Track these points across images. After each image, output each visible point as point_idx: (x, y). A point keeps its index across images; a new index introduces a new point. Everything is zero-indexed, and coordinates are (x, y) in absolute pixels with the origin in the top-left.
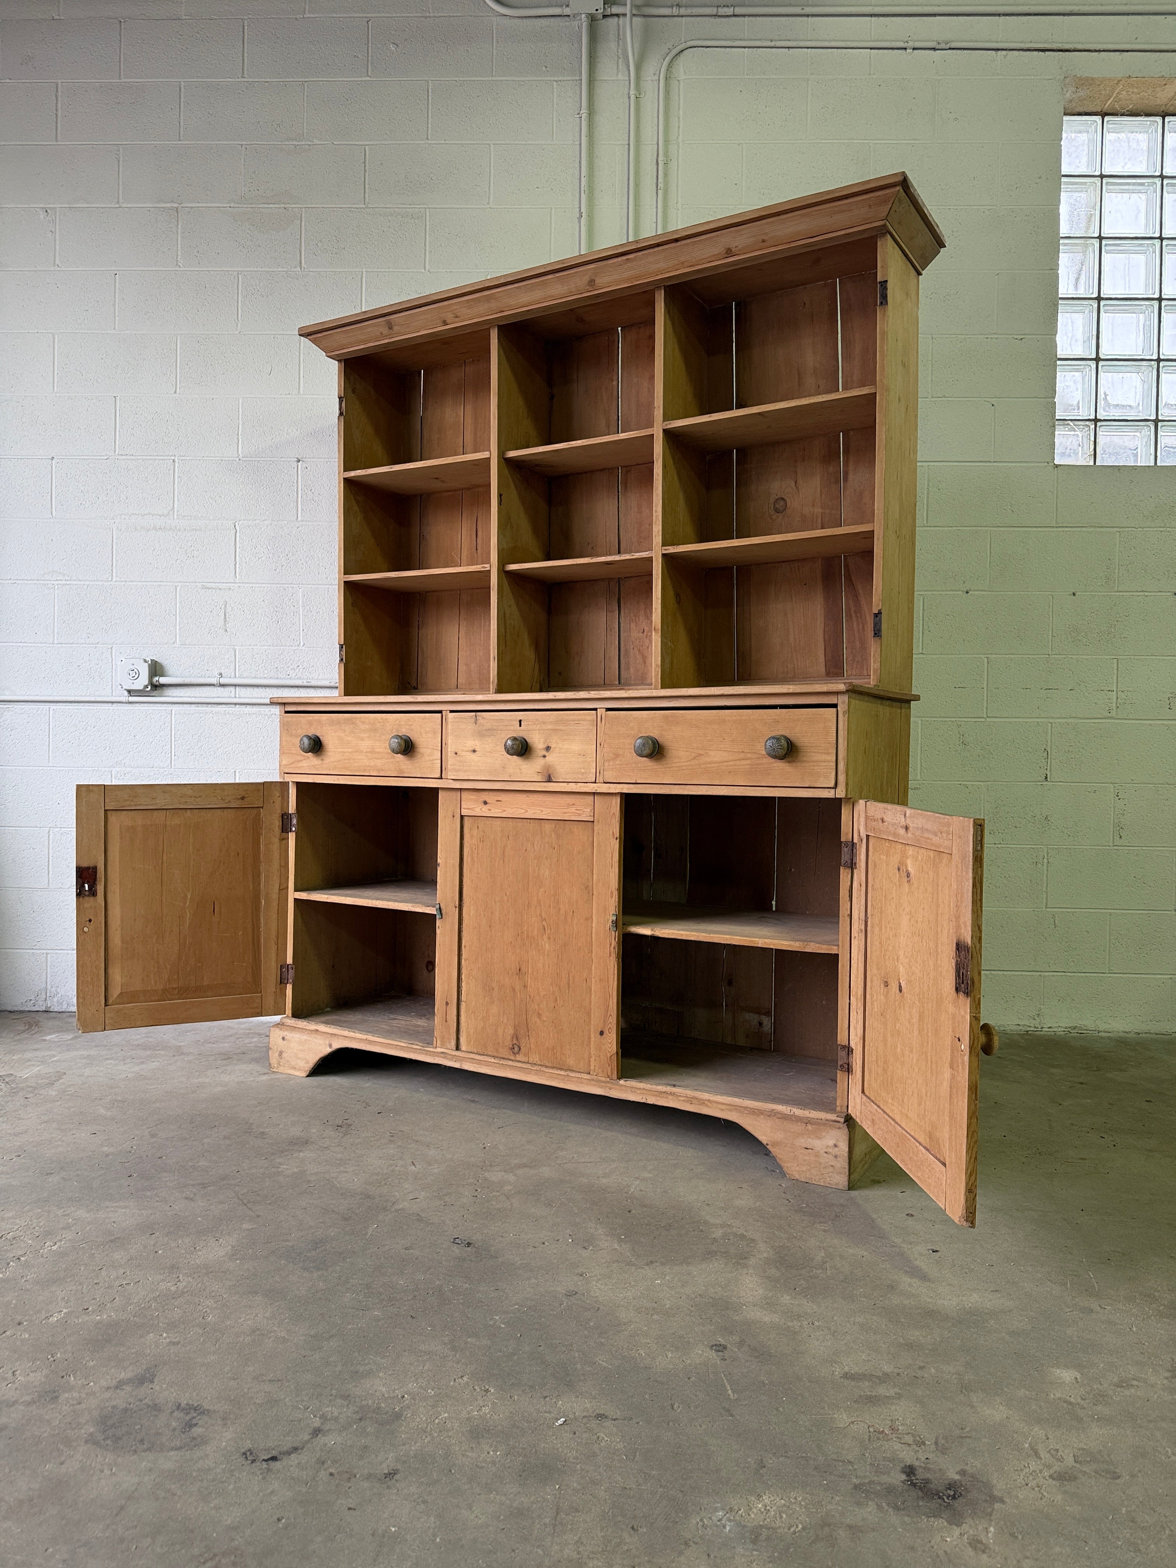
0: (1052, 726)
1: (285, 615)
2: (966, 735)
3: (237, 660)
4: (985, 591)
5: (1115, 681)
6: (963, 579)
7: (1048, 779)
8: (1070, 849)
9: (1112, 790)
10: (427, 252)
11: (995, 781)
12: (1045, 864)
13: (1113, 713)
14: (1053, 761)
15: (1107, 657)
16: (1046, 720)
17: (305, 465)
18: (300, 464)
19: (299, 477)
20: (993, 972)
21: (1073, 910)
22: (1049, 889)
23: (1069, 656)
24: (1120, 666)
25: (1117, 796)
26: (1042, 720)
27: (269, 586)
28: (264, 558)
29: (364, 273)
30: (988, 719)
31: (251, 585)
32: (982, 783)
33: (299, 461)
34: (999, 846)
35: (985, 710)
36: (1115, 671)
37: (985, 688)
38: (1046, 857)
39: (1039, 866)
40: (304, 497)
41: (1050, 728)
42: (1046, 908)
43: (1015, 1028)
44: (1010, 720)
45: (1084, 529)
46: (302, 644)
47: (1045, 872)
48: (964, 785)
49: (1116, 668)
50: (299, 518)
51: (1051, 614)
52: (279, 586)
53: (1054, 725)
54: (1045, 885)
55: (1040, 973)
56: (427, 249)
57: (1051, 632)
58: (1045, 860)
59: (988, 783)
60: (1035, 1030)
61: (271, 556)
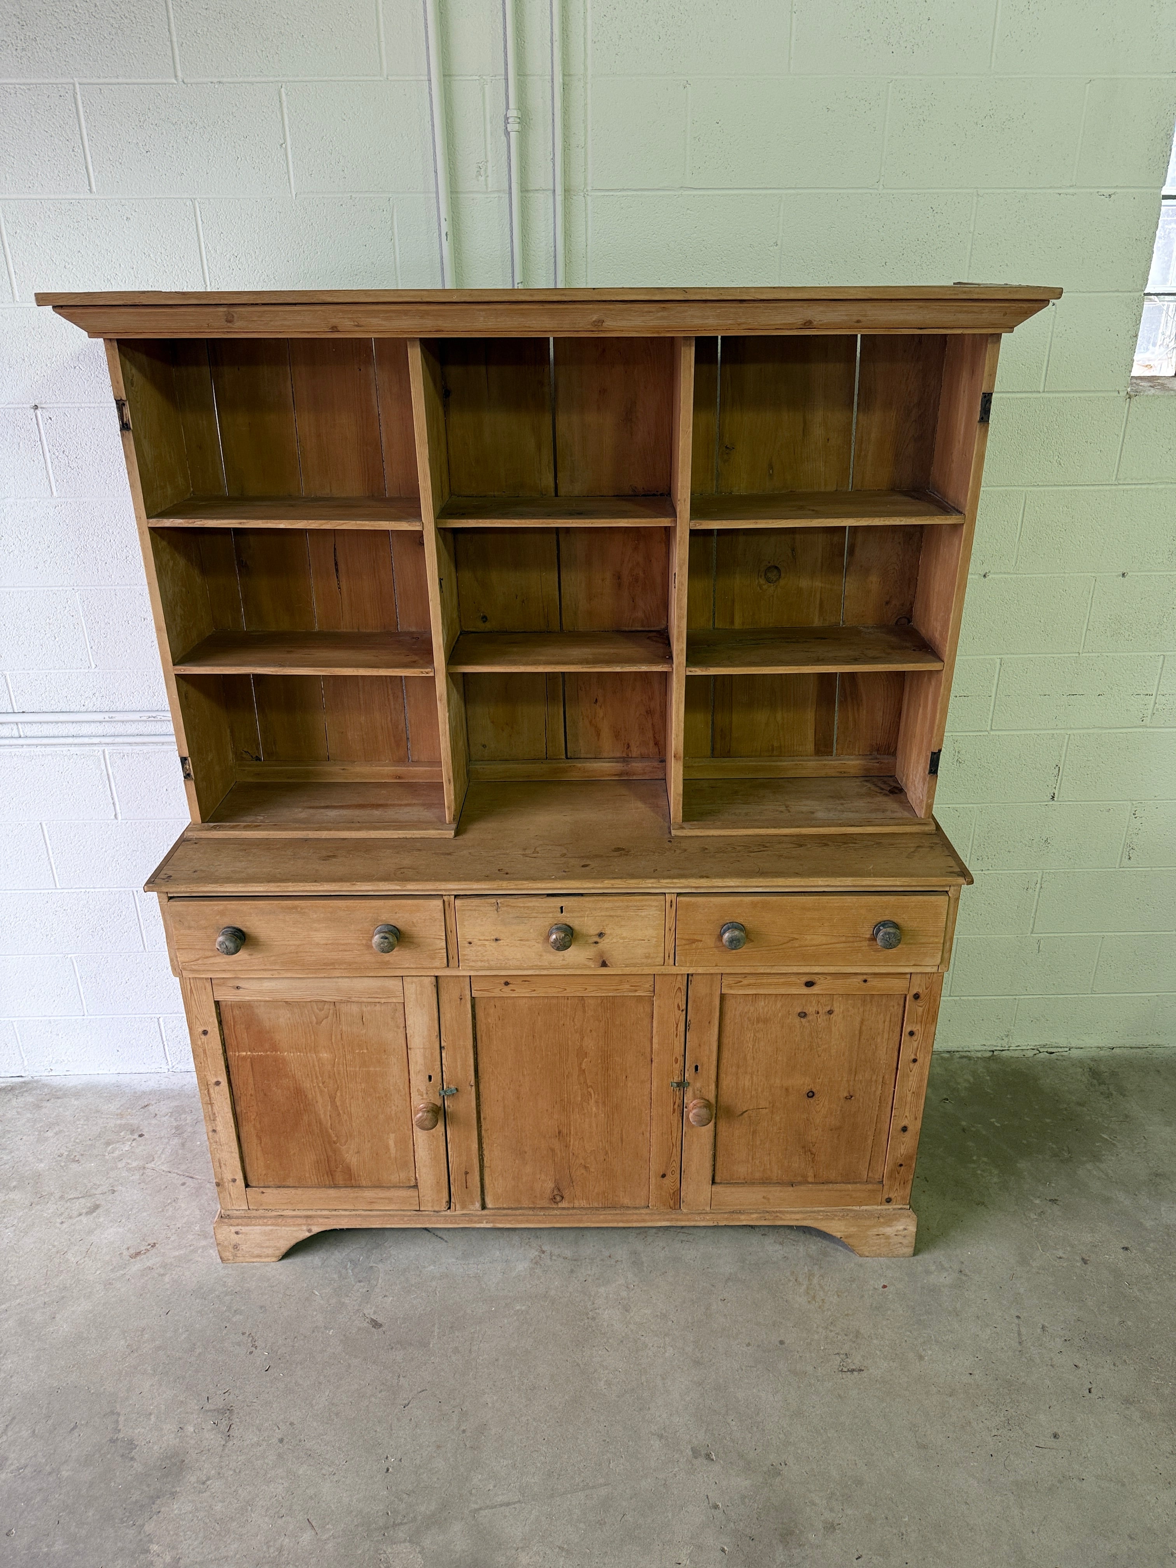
0: (1069, 738)
1: (62, 629)
2: (963, 752)
3: (11, 690)
4: (1009, 573)
5: (1156, 683)
6: (982, 558)
7: (1055, 799)
8: (1069, 872)
9: (1129, 808)
10: (175, 45)
11: (991, 802)
12: (1037, 890)
13: (1147, 721)
14: (1064, 778)
15: (1151, 654)
16: (1062, 731)
17: (47, 415)
18: (39, 412)
19: (42, 432)
20: (962, 998)
21: (1062, 935)
22: (1038, 914)
23: (1105, 654)
24: (1166, 664)
25: (1134, 814)
26: (1058, 732)
27: (33, 589)
28: (16, 552)
29: (77, 86)
30: (992, 733)
31: (7, 590)
32: (975, 806)
33: (36, 407)
34: (986, 872)
35: (990, 722)
36: (1159, 671)
37: (993, 697)
38: (1039, 881)
39: (1030, 891)
40: (56, 462)
41: (1066, 741)
42: (1032, 933)
43: (980, 1048)
44: (1018, 733)
45: (1152, 486)
46: (94, 666)
47: (1037, 897)
48: (954, 808)
49: (1160, 666)
50: (55, 494)
51: (1089, 602)
52: (46, 589)
53: (1072, 737)
54: (1034, 911)
55: (1014, 997)
56: (175, 39)
57: (1086, 624)
58: (1038, 885)
59: (983, 805)
60: (1002, 1049)
61: (26, 548)
